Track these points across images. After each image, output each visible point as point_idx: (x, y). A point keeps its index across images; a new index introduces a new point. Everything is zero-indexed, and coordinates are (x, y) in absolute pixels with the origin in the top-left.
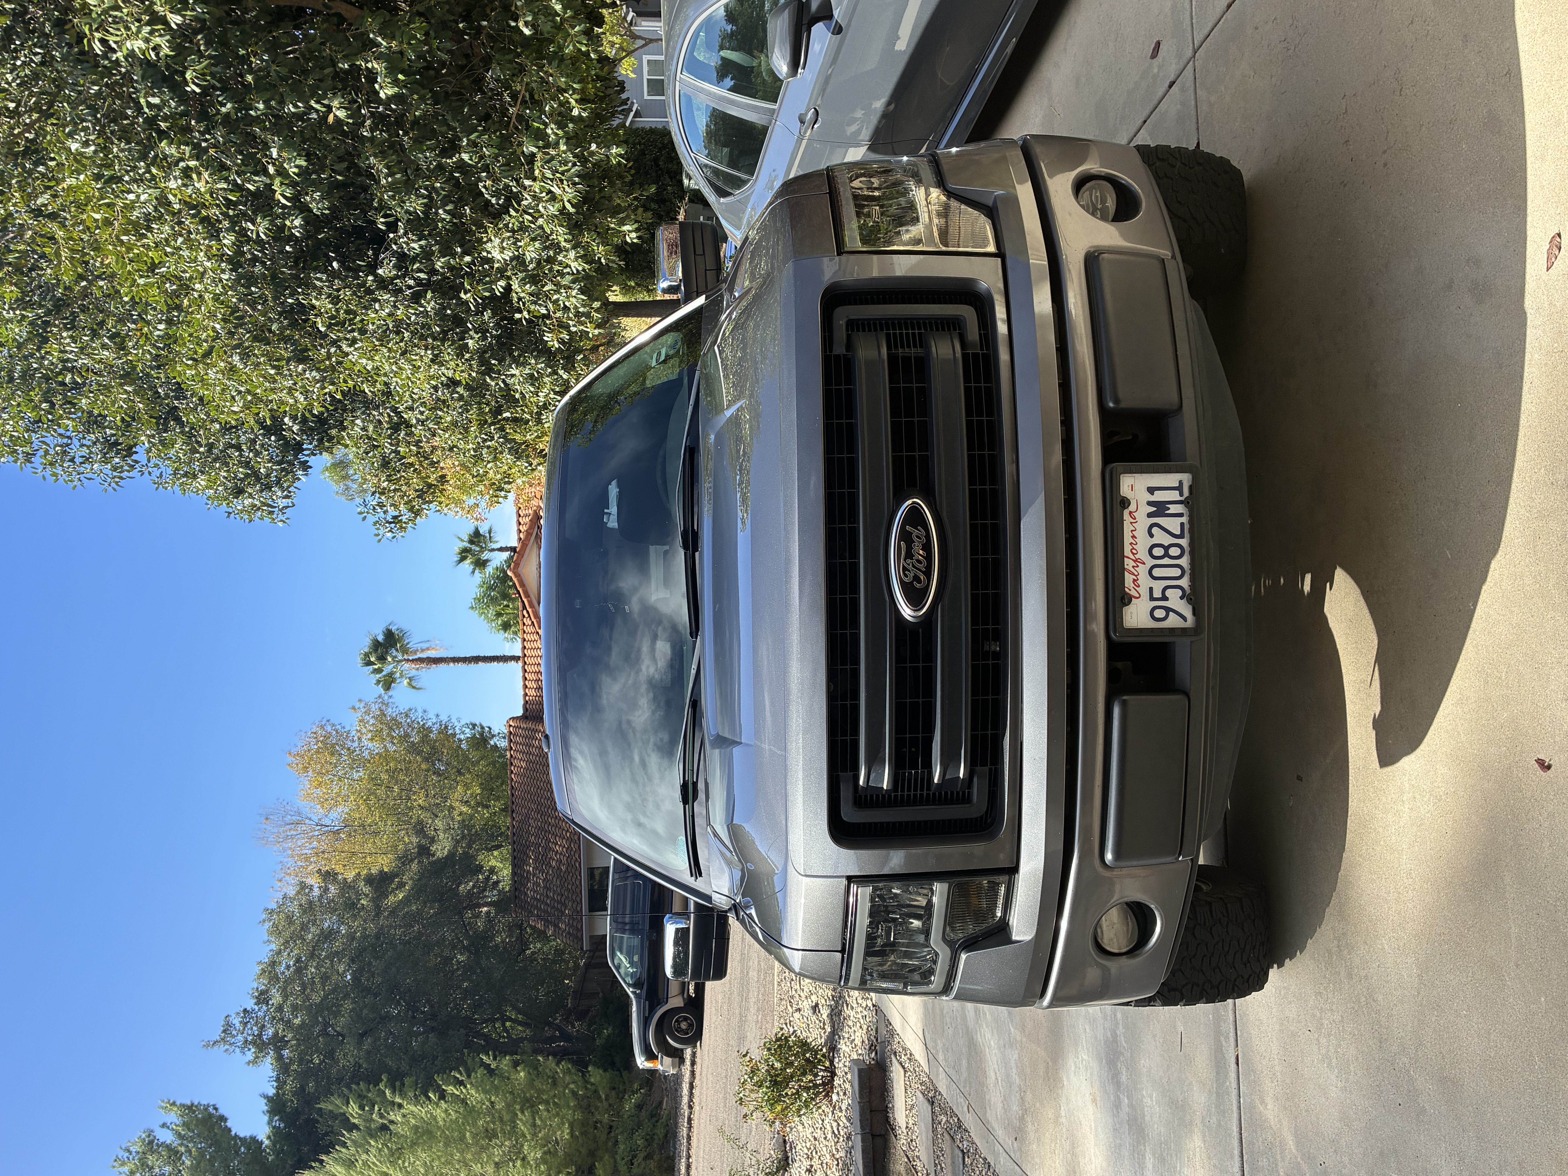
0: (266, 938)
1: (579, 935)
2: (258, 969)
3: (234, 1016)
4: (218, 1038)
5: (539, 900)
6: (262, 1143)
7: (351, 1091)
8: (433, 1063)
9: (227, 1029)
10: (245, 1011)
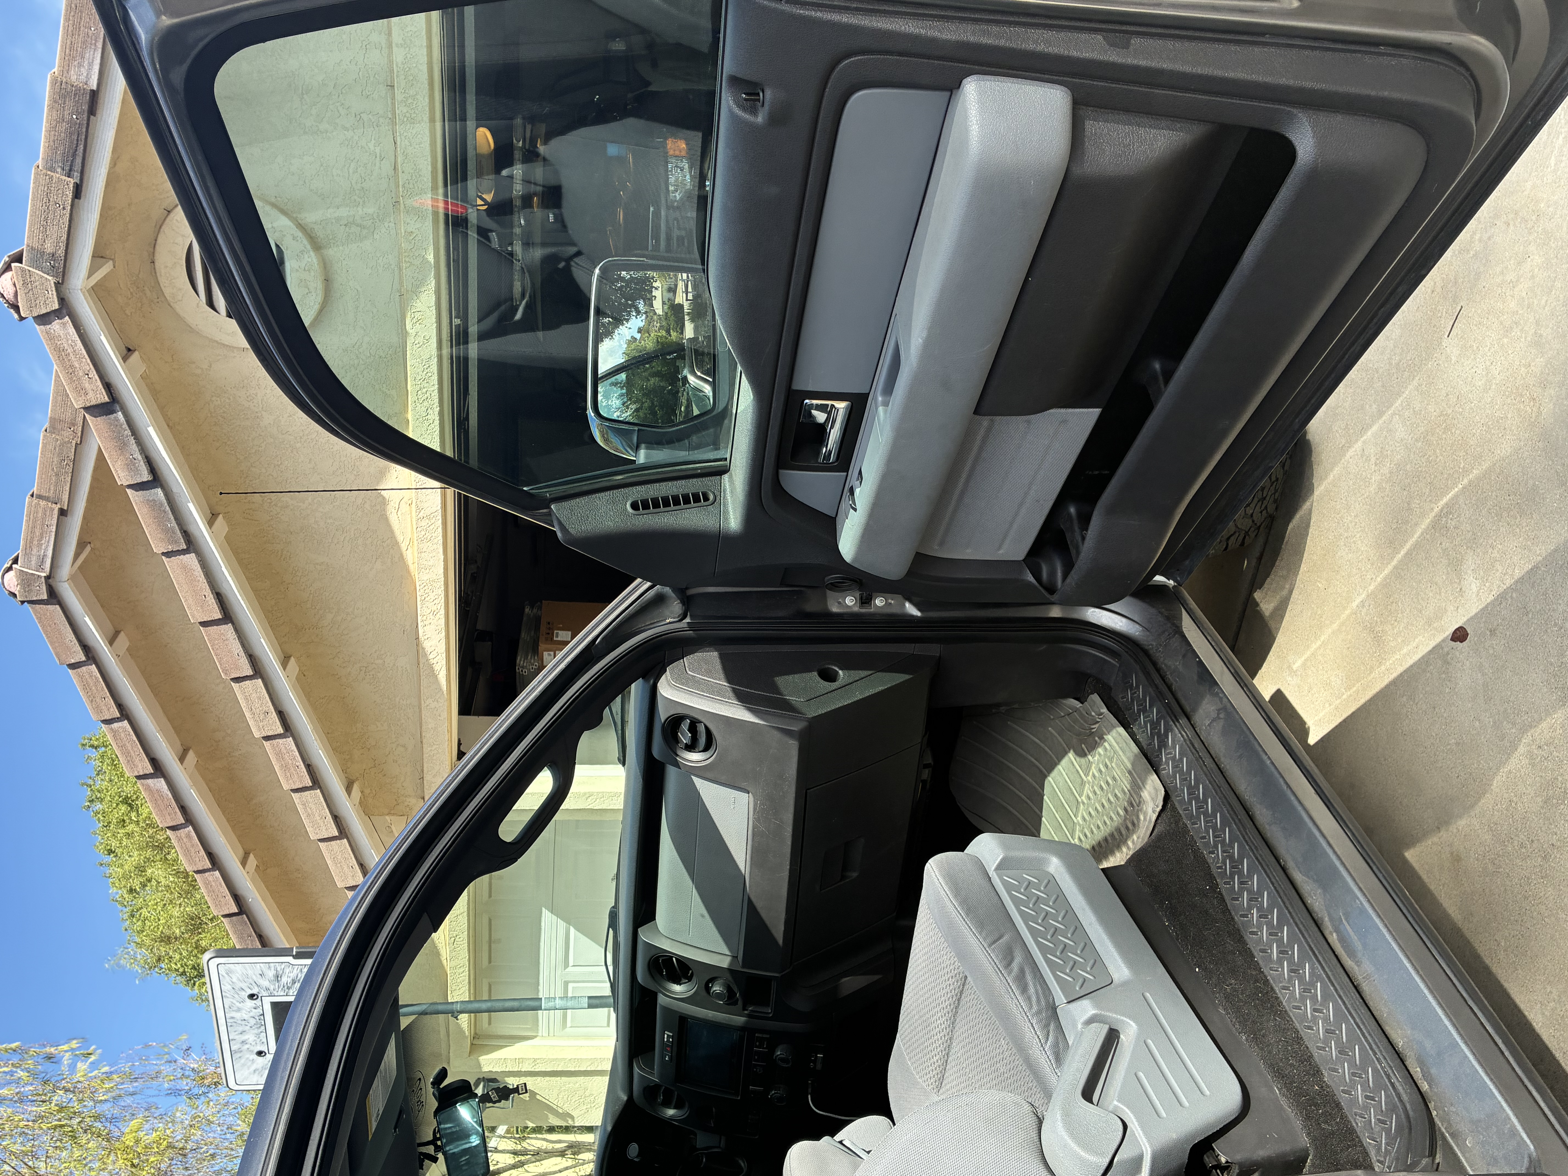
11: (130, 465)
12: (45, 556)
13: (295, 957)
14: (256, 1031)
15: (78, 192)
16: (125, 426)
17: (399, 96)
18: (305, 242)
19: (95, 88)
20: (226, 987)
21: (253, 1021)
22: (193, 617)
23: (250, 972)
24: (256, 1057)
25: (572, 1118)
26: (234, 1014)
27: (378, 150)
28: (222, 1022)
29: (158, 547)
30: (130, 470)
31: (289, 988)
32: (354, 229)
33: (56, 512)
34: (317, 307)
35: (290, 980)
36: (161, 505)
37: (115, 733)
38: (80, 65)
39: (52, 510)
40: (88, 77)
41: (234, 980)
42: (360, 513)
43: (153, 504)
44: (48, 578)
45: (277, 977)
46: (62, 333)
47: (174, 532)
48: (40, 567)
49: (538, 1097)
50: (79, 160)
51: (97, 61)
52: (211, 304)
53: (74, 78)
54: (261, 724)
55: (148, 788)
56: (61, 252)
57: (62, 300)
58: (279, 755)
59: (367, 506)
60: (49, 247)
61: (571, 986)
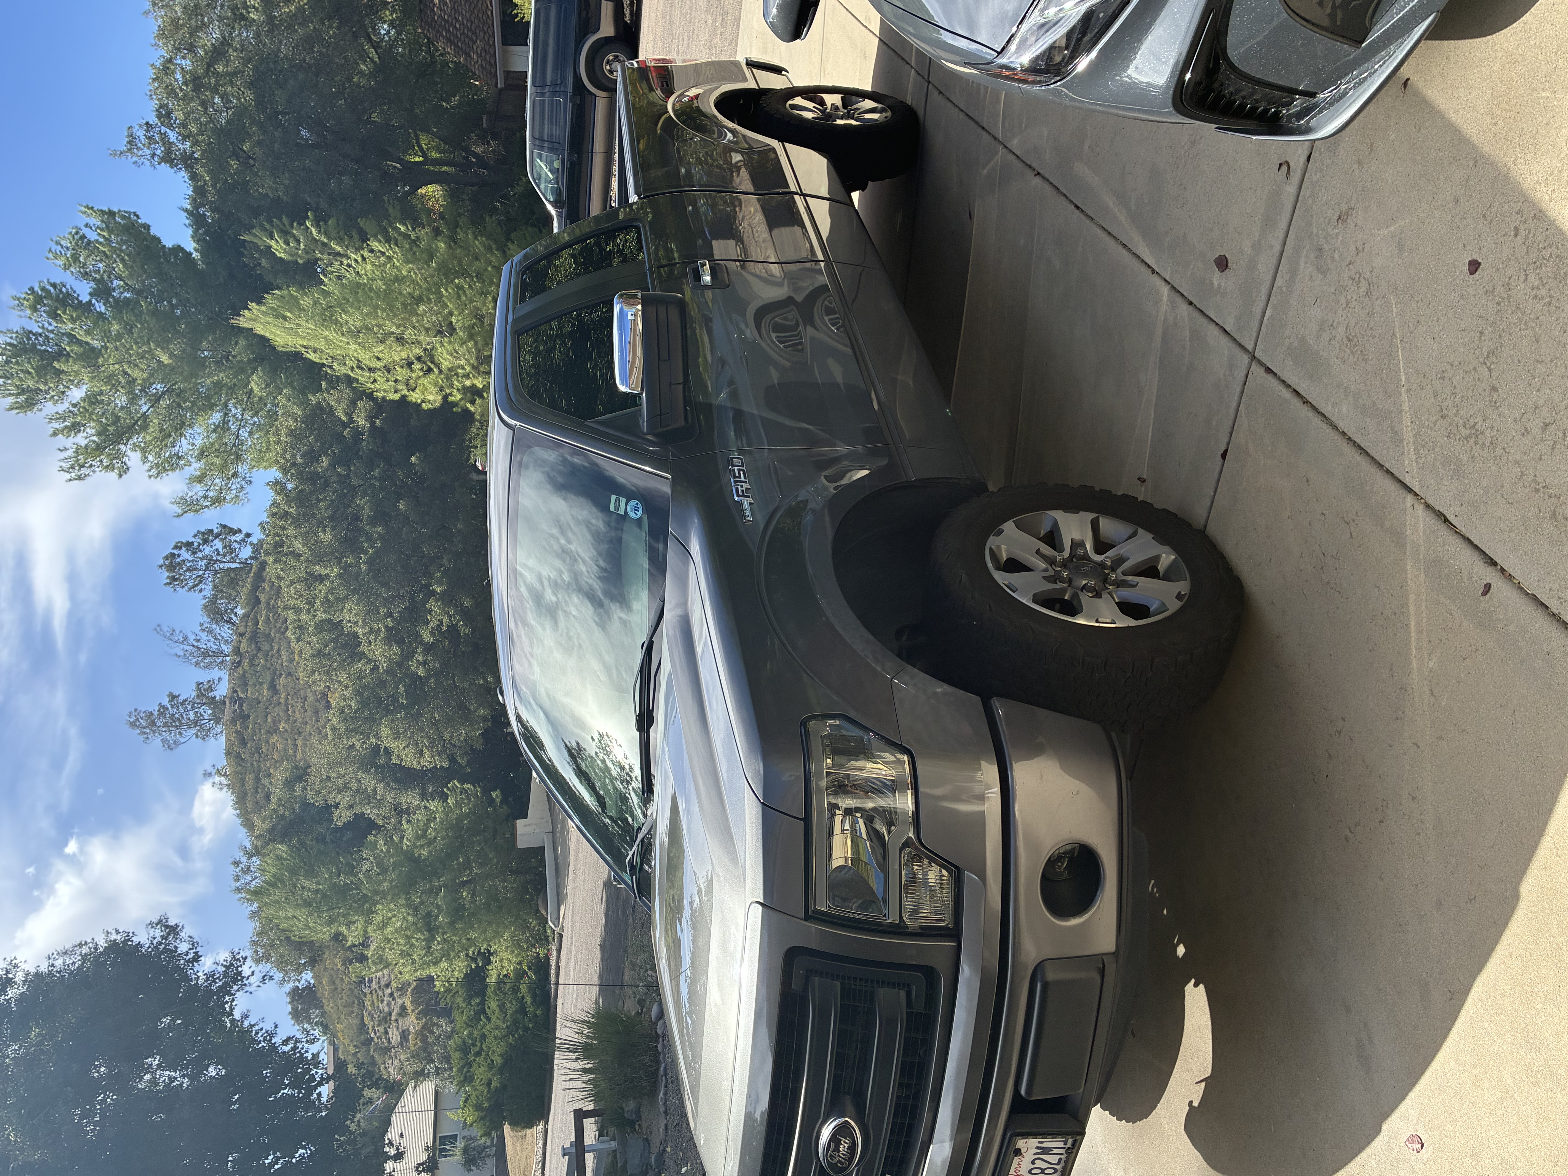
0: (153, 42)
1: (493, 71)
2: (151, 73)
3: (137, 127)
4: (125, 148)
5: (447, 21)
6: (191, 254)
7: (272, 226)
8: (351, 205)
9: (132, 141)
10: (147, 124)
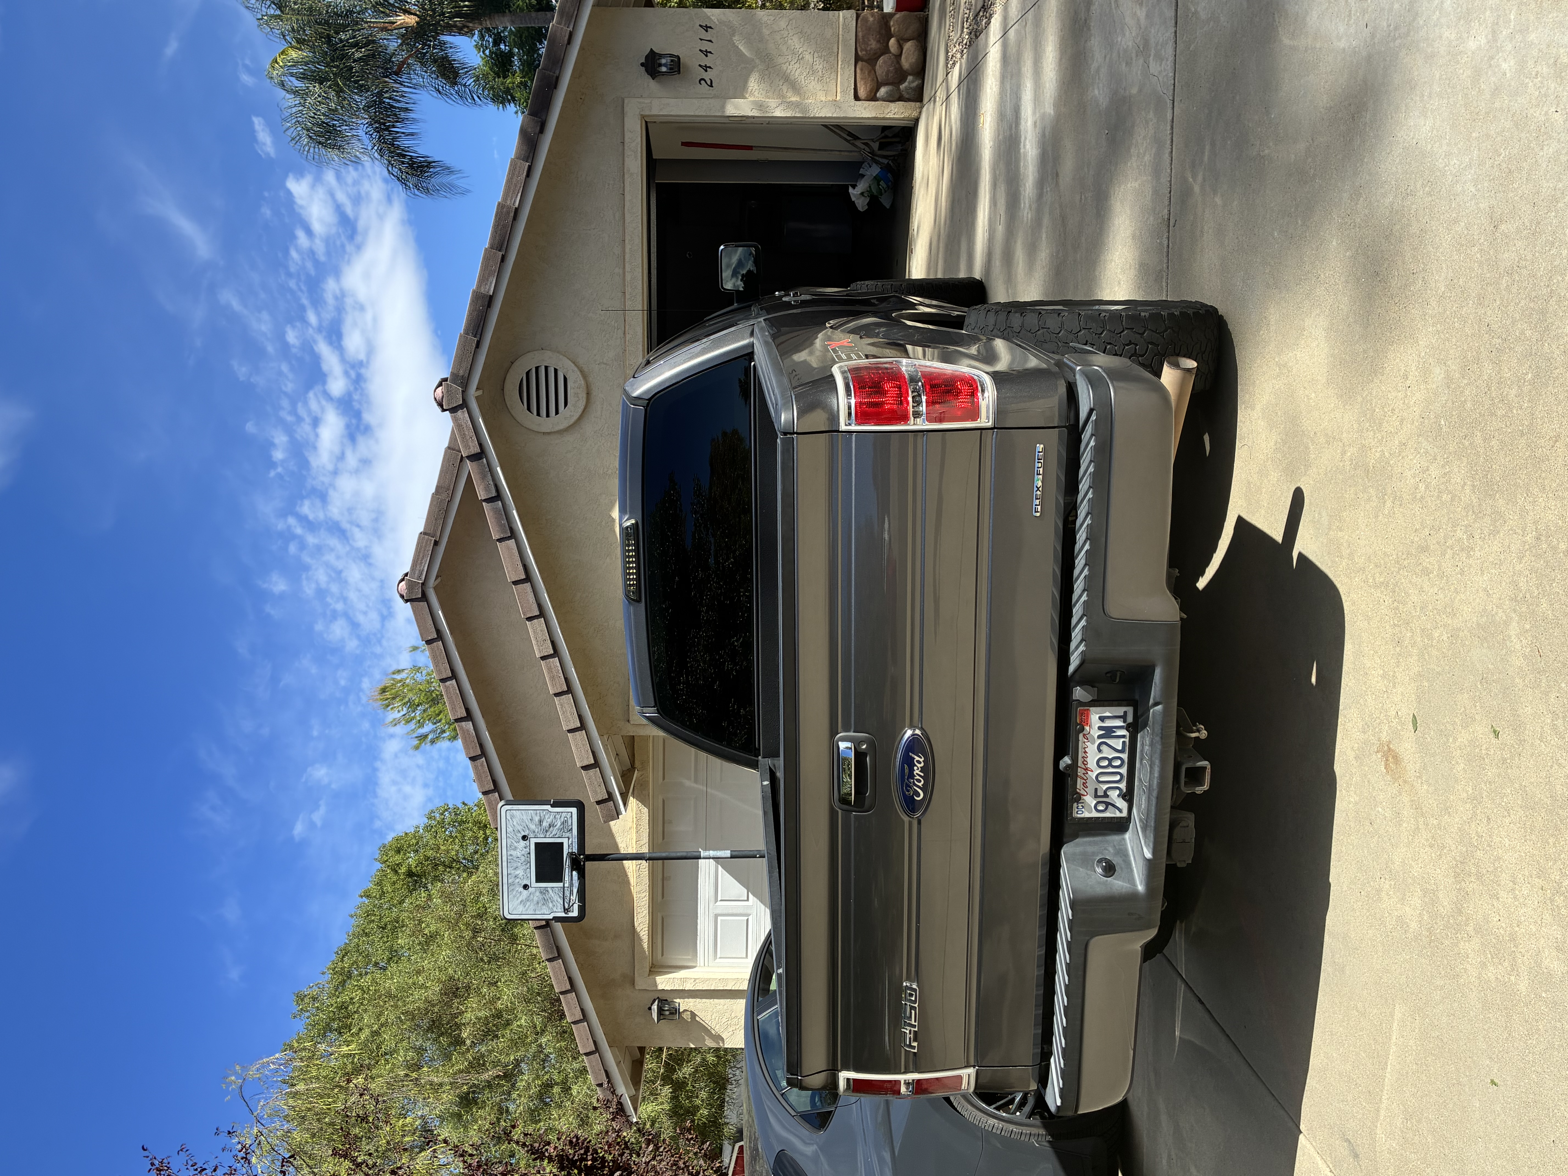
11: (487, 489)
12: (423, 570)
13: (552, 806)
14: (524, 867)
15: (478, 345)
16: (487, 466)
17: (627, 296)
18: (579, 373)
19: (491, 294)
20: (510, 829)
21: (523, 859)
22: (510, 578)
23: (525, 818)
24: (522, 889)
25: (723, 1040)
26: (512, 852)
27: (616, 325)
28: (504, 858)
29: (495, 536)
30: (486, 490)
31: (547, 831)
32: (603, 366)
33: (433, 542)
34: (582, 407)
35: (548, 824)
36: (500, 511)
37: (447, 688)
38: (486, 284)
39: (431, 540)
40: (489, 289)
41: (515, 823)
42: (599, 527)
43: (496, 511)
44: (423, 584)
45: (540, 821)
46: (461, 417)
47: (505, 526)
48: (419, 578)
49: (697, 1019)
50: (480, 328)
51: (494, 282)
52: (529, 409)
53: (482, 290)
54: (541, 648)
55: (461, 728)
56: (466, 375)
57: (464, 400)
58: (550, 669)
59: (603, 523)
60: (461, 373)
61: (719, 918)
